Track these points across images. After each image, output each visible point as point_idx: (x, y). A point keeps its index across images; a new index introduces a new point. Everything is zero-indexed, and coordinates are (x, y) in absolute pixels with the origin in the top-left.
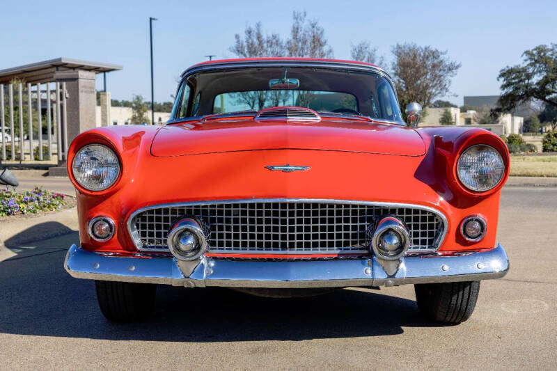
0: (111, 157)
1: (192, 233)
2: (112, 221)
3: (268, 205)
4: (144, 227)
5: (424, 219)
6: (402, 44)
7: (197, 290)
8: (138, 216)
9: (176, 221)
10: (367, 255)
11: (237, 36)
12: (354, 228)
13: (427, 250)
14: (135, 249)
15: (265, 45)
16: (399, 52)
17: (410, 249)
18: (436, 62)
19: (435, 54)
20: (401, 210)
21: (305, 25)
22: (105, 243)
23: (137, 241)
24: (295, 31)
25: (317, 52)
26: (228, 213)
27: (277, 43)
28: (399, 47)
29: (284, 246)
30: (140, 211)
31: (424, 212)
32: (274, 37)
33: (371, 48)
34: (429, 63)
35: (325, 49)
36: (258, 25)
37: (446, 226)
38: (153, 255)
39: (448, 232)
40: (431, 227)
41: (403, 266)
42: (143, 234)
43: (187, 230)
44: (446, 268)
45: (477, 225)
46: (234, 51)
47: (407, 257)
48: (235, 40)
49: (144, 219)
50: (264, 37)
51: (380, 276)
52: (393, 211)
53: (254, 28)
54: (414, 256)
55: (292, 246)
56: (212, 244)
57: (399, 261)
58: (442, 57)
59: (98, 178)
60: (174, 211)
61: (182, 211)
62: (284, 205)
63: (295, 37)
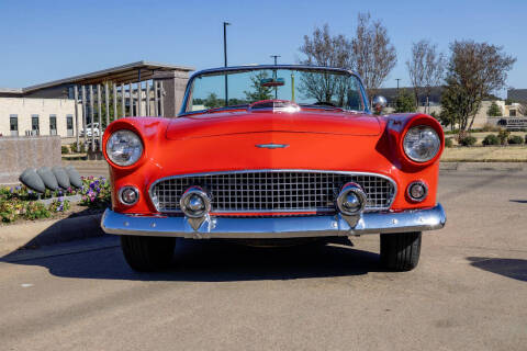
0: (136, 140)
1: (199, 196)
2: (137, 190)
3: (257, 175)
4: (161, 193)
5: (379, 184)
6: (460, 41)
7: (203, 241)
8: (157, 185)
9: (185, 188)
10: (334, 213)
11: (306, 38)
12: (324, 192)
13: (382, 208)
14: (156, 211)
15: (332, 45)
16: (457, 48)
17: (368, 207)
18: (493, 57)
19: (491, 50)
20: (360, 178)
21: (369, 26)
22: (132, 207)
23: (157, 205)
24: (360, 31)
25: (381, 50)
26: (226, 181)
27: (344, 43)
28: (457, 44)
29: (270, 207)
30: (158, 181)
31: (379, 179)
32: (341, 37)
33: (430, 46)
34: (486, 58)
35: (388, 47)
36: (326, 27)
37: (396, 189)
38: (169, 215)
39: (398, 194)
40: (384, 190)
41: (361, 221)
42: (161, 199)
43: (194, 194)
44: (396, 221)
45: (420, 188)
46: (303, 51)
47: (365, 213)
48: (304, 41)
49: (161, 188)
50: (331, 37)
51: (345, 227)
52: (355, 178)
53: (322, 30)
54: (371, 213)
55: (276, 206)
56: (215, 206)
57: (358, 217)
58: (498, 52)
59: (125, 156)
60: (184, 181)
61: (190, 180)
62: (269, 175)
63: (360, 36)
